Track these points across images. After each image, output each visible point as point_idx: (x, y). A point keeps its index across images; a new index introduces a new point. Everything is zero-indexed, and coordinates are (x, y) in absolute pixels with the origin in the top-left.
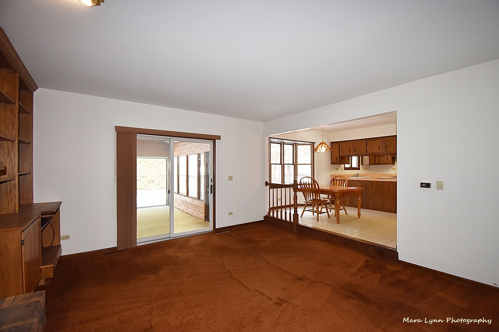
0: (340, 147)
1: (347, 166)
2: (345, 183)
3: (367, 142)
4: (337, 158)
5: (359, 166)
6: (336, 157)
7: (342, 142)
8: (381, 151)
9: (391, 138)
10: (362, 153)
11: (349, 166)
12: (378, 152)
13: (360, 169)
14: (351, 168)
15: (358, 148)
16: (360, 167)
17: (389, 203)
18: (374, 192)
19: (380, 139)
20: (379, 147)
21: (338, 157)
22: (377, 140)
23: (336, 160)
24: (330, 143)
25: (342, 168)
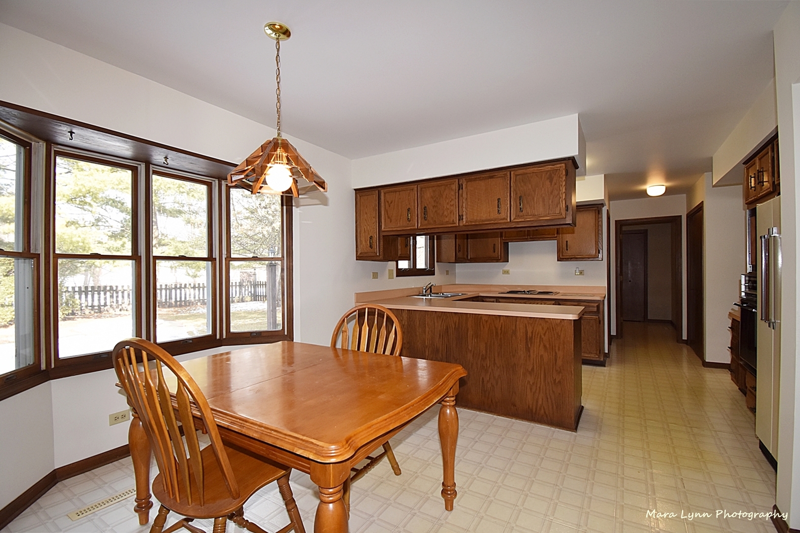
0: (383, 204)
1: (404, 264)
2: (392, 335)
3: (460, 187)
4: (374, 239)
5: (432, 265)
6: (371, 238)
7: (387, 190)
8: (503, 215)
9: (535, 169)
10: (447, 223)
11: (409, 265)
12: (495, 220)
13: (434, 275)
14: (413, 272)
15: (434, 207)
16: (434, 268)
17: (531, 389)
18: (484, 352)
19: (501, 173)
20: (499, 199)
21: (376, 236)
22: (492, 177)
23: (371, 247)
24: (354, 191)
25: (391, 271)
